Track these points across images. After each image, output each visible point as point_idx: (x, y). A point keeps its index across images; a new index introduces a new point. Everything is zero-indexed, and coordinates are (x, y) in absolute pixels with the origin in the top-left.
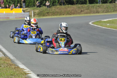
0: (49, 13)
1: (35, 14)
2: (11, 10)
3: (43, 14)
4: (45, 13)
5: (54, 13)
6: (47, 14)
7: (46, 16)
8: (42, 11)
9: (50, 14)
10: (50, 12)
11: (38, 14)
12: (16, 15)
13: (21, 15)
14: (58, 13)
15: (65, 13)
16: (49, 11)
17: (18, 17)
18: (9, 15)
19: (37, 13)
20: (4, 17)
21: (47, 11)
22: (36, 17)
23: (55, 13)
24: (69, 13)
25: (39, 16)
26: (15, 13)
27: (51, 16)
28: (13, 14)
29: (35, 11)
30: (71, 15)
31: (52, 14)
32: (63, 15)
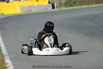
0: (76, 3)
1: (62, 4)
2: (37, 1)
3: (70, 4)
4: (72, 3)
5: (81, 3)
6: (74, 4)
7: (74, 6)
8: (69, 1)
9: (78, 4)
10: (78, 2)
11: (65, 5)
12: (38, 7)
13: (44, 7)
14: (86, 2)
15: (93, 2)
16: (76, 1)
17: (41, 9)
18: (31, 8)
19: (64, 3)
20: (26, 9)
21: (74, 1)
22: (63, 7)
23: (83, 2)
24: (98, 1)
25: (66, 7)
26: (37, 6)
27: (79, 6)
28: (35, 6)
29: (61, 1)
30: (99, 3)
31: (79, 3)
32: (91, 4)
